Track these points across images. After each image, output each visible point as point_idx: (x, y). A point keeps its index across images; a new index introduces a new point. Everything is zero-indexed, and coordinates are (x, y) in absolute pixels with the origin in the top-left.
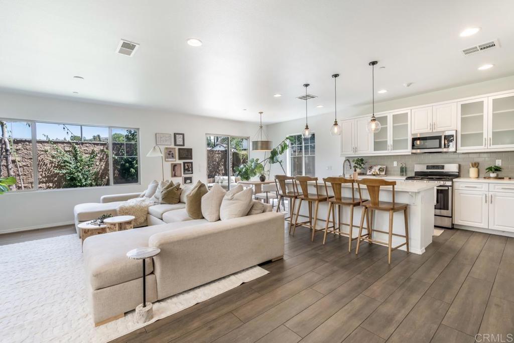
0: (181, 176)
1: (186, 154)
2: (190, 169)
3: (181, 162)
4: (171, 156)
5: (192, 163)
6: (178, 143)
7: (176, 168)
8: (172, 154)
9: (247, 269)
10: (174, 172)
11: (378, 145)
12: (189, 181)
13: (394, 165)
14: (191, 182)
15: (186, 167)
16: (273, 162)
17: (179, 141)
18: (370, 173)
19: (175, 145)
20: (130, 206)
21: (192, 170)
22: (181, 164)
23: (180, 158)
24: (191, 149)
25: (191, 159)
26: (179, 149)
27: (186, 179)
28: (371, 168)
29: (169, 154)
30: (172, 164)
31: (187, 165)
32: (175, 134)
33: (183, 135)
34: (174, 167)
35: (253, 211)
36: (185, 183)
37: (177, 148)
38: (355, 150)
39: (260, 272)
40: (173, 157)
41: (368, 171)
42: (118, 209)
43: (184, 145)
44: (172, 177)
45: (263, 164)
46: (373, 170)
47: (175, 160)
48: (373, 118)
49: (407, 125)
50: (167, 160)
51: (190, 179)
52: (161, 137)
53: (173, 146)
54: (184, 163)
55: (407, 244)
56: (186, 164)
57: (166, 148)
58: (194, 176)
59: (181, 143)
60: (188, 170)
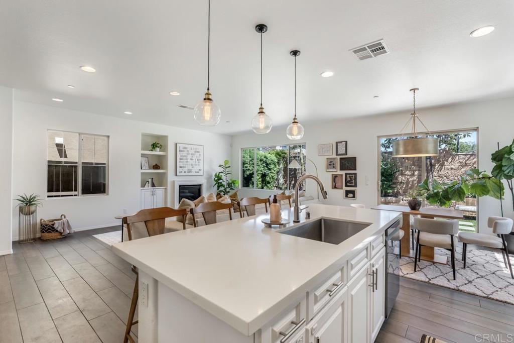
0: (342, 189)
1: (349, 163)
2: (353, 181)
3: (343, 173)
4: (332, 166)
5: (355, 174)
6: (339, 152)
7: (337, 179)
8: (334, 164)
10: (334, 184)
12: (351, 195)
14: (354, 197)
15: (349, 179)
17: (342, 150)
19: (337, 154)
22: (342, 175)
23: (341, 169)
24: (355, 158)
25: (355, 169)
26: (341, 159)
27: (347, 192)
29: (330, 165)
30: (333, 175)
31: (350, 177)
32: (337, 143)
34: (335, 177)
36: (347, 196)
37: (339, 157)
43: (346, 154)
44: (333, 188)
47: (336, 170)
50: (328, 170)
51: (353, 192)
52: (323, 149)
53: (334, 156)
54: (346, 174)
56: (348, 176)
57: (327, 158)
58: (359, 190)
59: (343, 152)
60: (350, 182)
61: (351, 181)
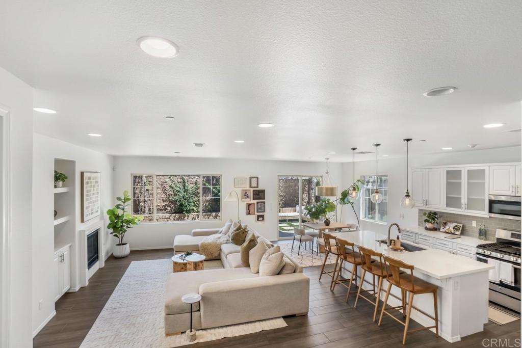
0: (254, 214)
1: (259, 194)
2: (263, 208)
3: (255, 202)
4: (246, 197)
5: (264, 202)
6: (253, 185)
7: (250, 207)
8: (248, 195)
9: (272, 319)
10: (248, 211)
11: (452, 201)
12: (261, 219)
13: (473, 226)
14: (263, 220)
15: (259, 206)
16: (345, 204)
17: (254, 184)
18: (444, 230)
19: (251, 187)
20: (209, 243)
21: (264, 209)
22: (254, 204)
23: (254, 199)
24: (264, 190)
25: (264, 199)
26: (254, 191)
27: (258, 217)
28: (445, 224)
29: (245, 195)
30: (247, 204)
31: (261, 205)
32: (251, 178)
33: (257, 178)
34: (249, 206)
35: (284, 270)
36: (258, 220)
37: (252, 189)
38: (426, 203)
39: (281, 323)
40: (248, 197)
41: (442, 227)
42: (200, 245)
43: (257, 187)
44: (247, 214)
45: (335, 203)
46: (447, 227)
47: (249, 200)
48: (407, 194)
49: (484, 183)
50: (243, 200)
51: (263, 216)
52: (239, 181)
53: (248, 188)
54: (258, 203)
55: (437, 327)
57: (243, 190)
58: (266, 214)
59: (256, 185)
60: (260, 209)
61: (262, 208)
